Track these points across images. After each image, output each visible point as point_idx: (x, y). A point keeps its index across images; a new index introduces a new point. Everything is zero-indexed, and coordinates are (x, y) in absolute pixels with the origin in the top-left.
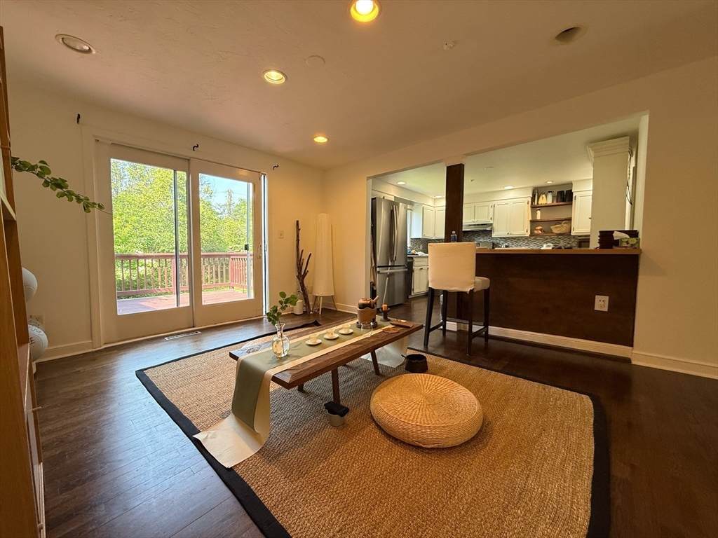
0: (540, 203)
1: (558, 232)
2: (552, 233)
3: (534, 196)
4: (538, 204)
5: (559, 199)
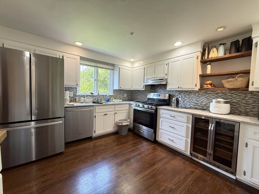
0: (210, 57)
1: (231, 87)
2: (224, 87)
3: (204, 50)
4: (208, 58)
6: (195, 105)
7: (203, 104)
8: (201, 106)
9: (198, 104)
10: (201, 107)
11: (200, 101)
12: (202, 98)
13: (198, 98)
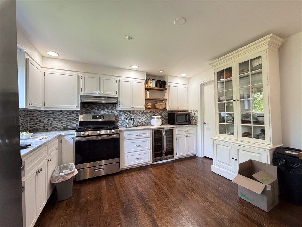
2: (156, 108)
4: (147, 86)
5: (158, 85)
6: (138, 123)
7: (143, 121)
8: (141, 122)
9: (139, 121)
10: (141, 124)
11: (140, 119)
12: (142, 116)
13: (139, 116)
